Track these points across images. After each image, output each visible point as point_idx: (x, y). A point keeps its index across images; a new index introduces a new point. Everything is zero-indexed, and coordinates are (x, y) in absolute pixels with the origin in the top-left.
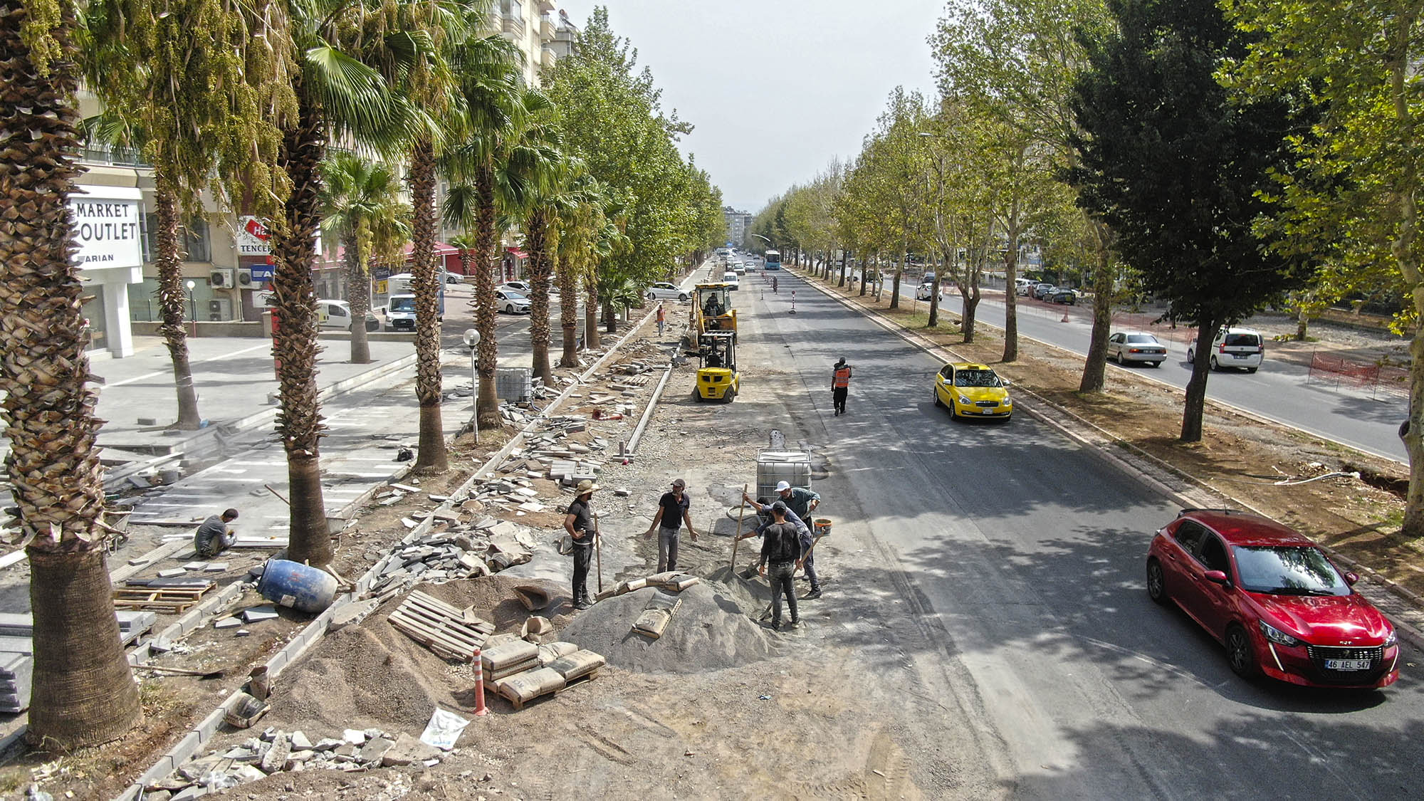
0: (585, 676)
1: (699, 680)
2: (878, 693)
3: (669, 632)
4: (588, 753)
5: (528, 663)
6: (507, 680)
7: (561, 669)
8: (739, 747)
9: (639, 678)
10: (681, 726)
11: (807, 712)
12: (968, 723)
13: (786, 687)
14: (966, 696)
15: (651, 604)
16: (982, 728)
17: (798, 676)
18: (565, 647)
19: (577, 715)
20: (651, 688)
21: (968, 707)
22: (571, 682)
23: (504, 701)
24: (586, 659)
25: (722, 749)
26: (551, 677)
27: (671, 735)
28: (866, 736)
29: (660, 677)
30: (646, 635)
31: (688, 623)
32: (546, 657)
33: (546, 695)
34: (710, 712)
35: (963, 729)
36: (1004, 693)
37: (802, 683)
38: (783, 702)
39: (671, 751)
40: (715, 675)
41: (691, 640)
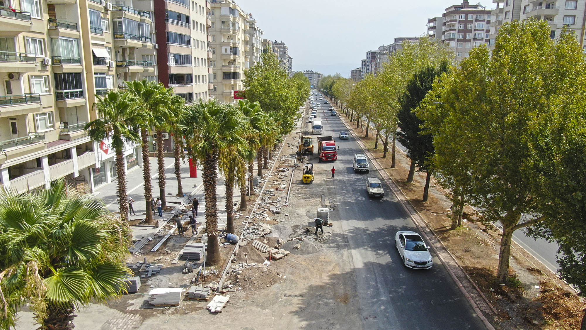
0: (287, 255)
1: (306, 256)
2: (336, 259)
3: (300, 248)
4: (289, 267)
5: (277, 253)
6: (275, 256)
7: (283, 254)
8: (312, 266)
9: (296, 256)
10: (303, 263)
11: (324, 261)
12: (350, 263)
13: (321, 258)
14: (351, 259)
15: (297, 243)
16: (352, 264)
17: (323, 256)
18: (283, 250)
19: (286, 261)
20: (298, 257)
21: (350, 261)
22: (284, 256)
23: (274, 259)
24: (287, 252)
25: (310, 267)
26: (282, 255)
27: (302, 264)
28: (333, 265)
29: (299, 255)
30: (297, 248)
31: (304, 247)
32: (280, 252)
33: (281, 258)
34: (308, 261)
35: (349, 264)
36: (357, 259)
37: (323, 257)
38: (320, 260)
39: (302, 267)
40: (308, 255)
41: (304, 249)
